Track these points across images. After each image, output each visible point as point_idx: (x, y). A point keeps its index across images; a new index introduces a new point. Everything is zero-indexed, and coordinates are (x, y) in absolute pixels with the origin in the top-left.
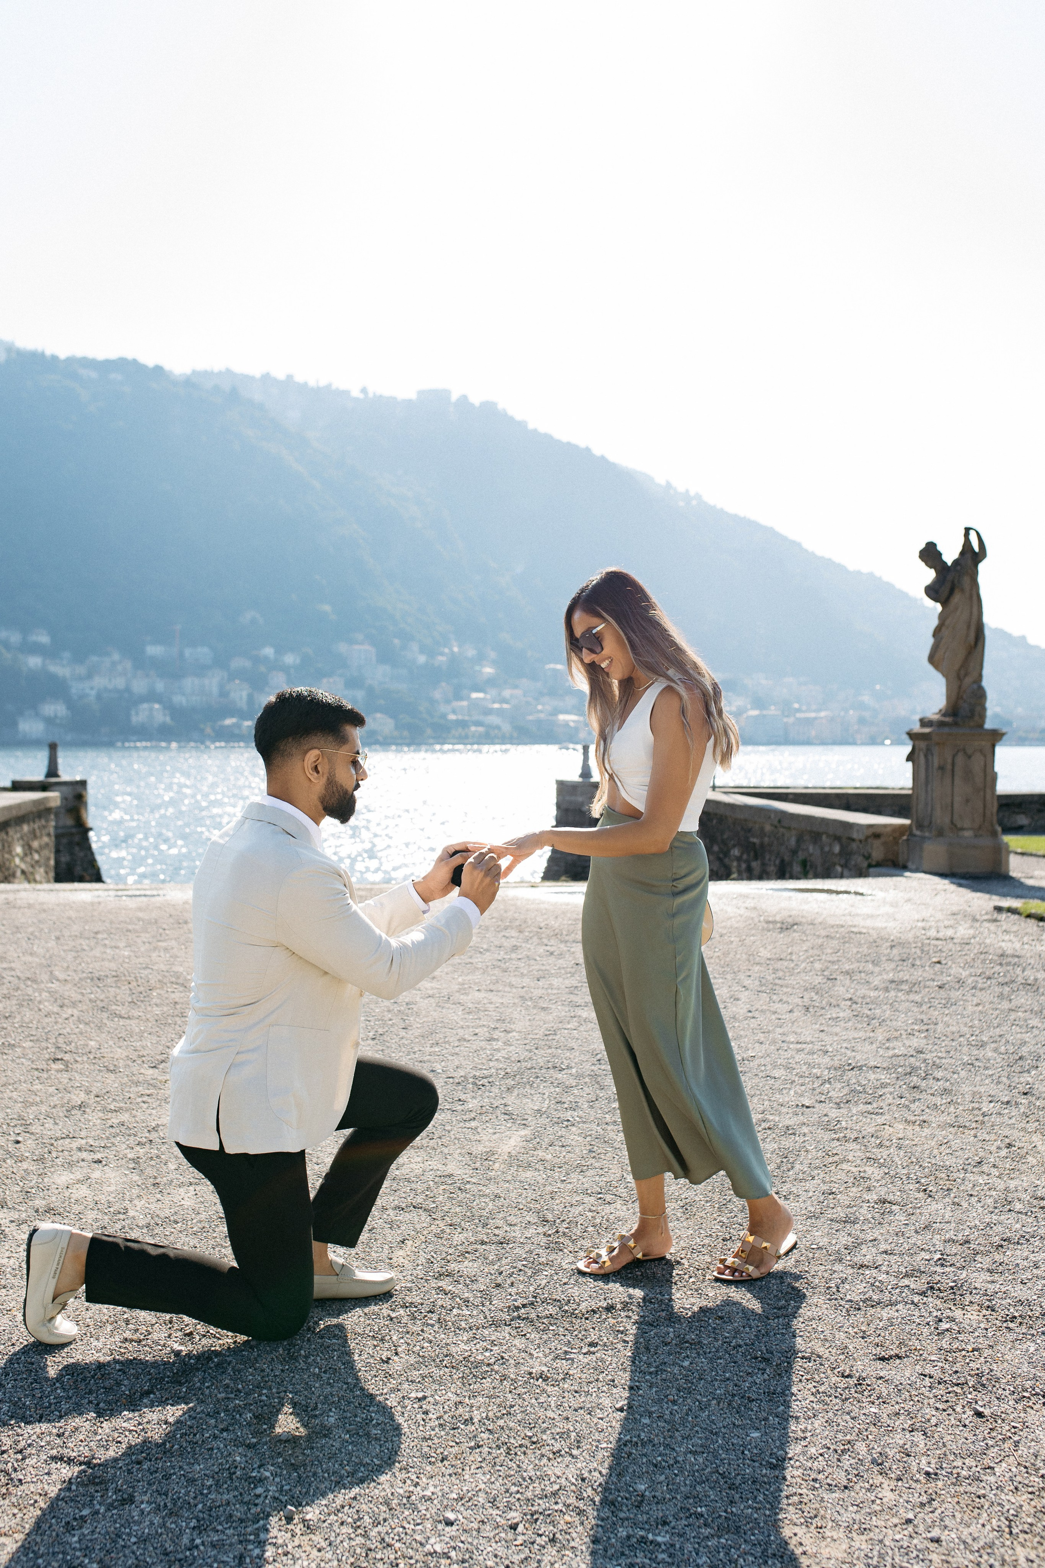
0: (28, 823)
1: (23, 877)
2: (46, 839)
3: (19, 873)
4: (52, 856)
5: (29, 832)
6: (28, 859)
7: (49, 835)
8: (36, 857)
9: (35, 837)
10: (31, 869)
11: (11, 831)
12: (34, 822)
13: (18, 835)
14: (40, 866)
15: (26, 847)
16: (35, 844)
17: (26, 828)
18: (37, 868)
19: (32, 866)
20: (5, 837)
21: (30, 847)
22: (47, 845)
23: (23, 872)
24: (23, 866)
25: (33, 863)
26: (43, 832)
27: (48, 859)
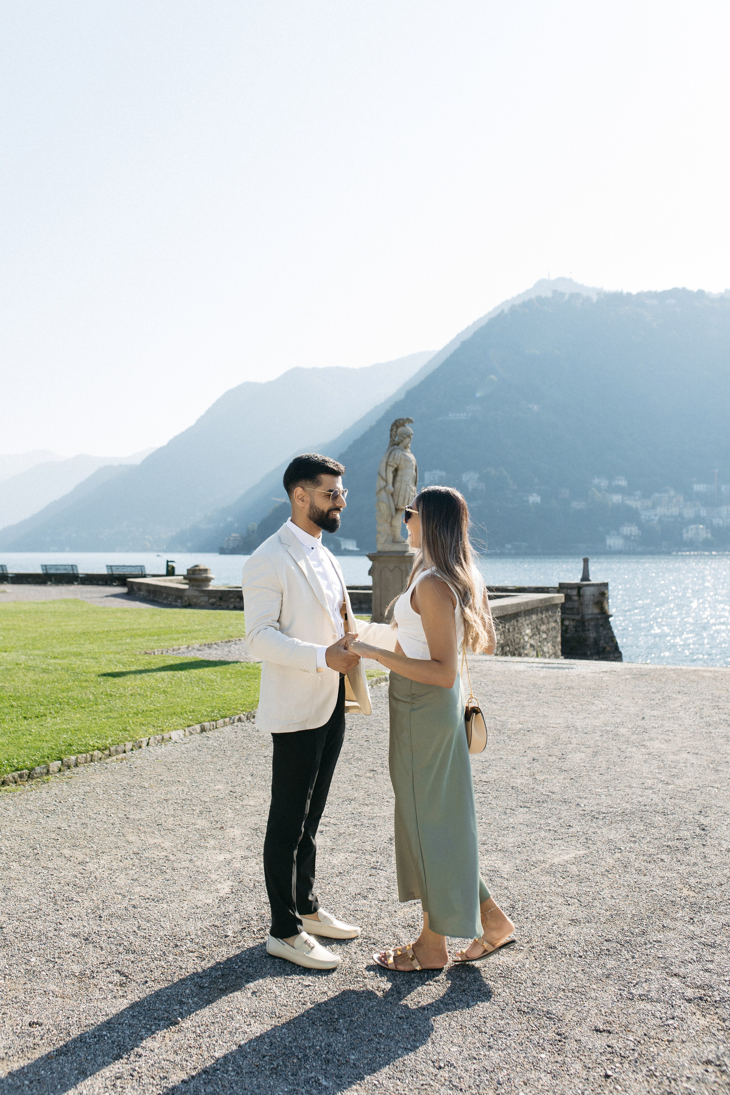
0: (537, 614)
1: (532, 649)
2: (553, 624)
3: (528, 646)
4: (559, 635)
5: (538, 620)
6: (537, 637)
7: (556, 621)
8: (544, 636)
9: (543, 623)
10: (539, 644)
11: (522, 620)
12: (542, 613)
13: (528, 622)
14: (548, 642)
15: (535, 629)
16: (543, 628)
17: (534, 617)
18: (545, 643)
19: (540, 642)
20: (516, 623)
21: (539, 630)
22: (555, 628)
23: (532, 646)
24: (532, 642)
25: (541, 639)
26: (550, 620)
27: (556, 637)
